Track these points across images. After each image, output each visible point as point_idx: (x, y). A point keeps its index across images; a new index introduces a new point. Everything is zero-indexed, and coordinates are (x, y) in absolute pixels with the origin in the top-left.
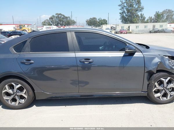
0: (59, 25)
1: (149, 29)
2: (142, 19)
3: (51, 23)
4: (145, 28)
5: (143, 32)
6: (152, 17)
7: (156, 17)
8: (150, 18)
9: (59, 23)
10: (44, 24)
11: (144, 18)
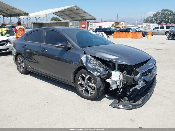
0: (163, 23)
3: (154, 21)
9: (164, 21)
10: (146, 21)
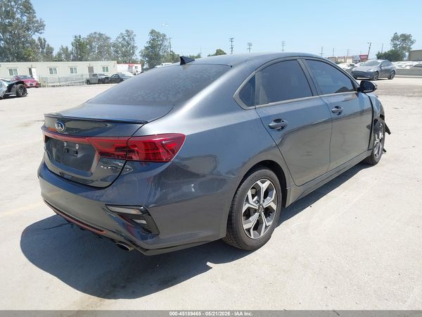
1: (82, 76)
2: (45, 50)
4: (72, 72)
5: (70, 83)
6: (67, 49)
7: (76, 48)
8: (63, 49)
11: (50, 50)
